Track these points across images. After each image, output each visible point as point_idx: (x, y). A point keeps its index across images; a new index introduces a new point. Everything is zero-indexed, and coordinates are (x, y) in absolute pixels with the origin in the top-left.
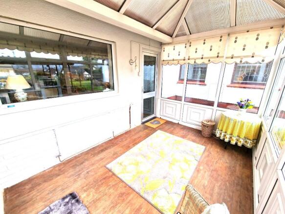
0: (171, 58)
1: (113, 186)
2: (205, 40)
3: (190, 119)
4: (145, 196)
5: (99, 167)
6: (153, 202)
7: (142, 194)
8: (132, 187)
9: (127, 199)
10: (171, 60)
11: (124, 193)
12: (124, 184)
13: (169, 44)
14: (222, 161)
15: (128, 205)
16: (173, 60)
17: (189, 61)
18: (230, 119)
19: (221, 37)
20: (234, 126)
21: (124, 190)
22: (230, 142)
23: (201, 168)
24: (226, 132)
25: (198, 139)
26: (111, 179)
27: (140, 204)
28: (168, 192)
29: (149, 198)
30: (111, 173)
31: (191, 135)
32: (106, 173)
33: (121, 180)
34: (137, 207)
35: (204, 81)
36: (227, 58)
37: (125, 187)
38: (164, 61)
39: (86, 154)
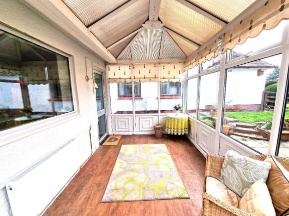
0: (117, 76)
1: (129, 211)
2: (144, 65)
3: (143, 128)
4: (162, 197)
5: (93, 208)
6: (171, 197)
7: (159, 198)
8: (146, 199)
9: (151, 210)
10: (118, 79)
11: (145, 208)
12: (137, 202)
13: (114, 64)
14: (180, 148)
15: (157, 214)
16: (120, 78)
17: (134, 80)
18: (174, 119)
19: (155, 64)
20: (178, 122)
21: (142, 207)
22: (177, 134)
23: (175, 158)
24: (177, 129)
25: (156, 141)
26: (120, 208)
27: (164, 206)
28: (172, 184)
29: (167, 196)
30: (114, 204)
31: (150, 140)
32: (109, 207)
33: (131, 201)
34: (165, 209)
35: (140, 96)
36: (161, 78)
37: (141, 203)
38: (110, 79)
39: (56, 207)
